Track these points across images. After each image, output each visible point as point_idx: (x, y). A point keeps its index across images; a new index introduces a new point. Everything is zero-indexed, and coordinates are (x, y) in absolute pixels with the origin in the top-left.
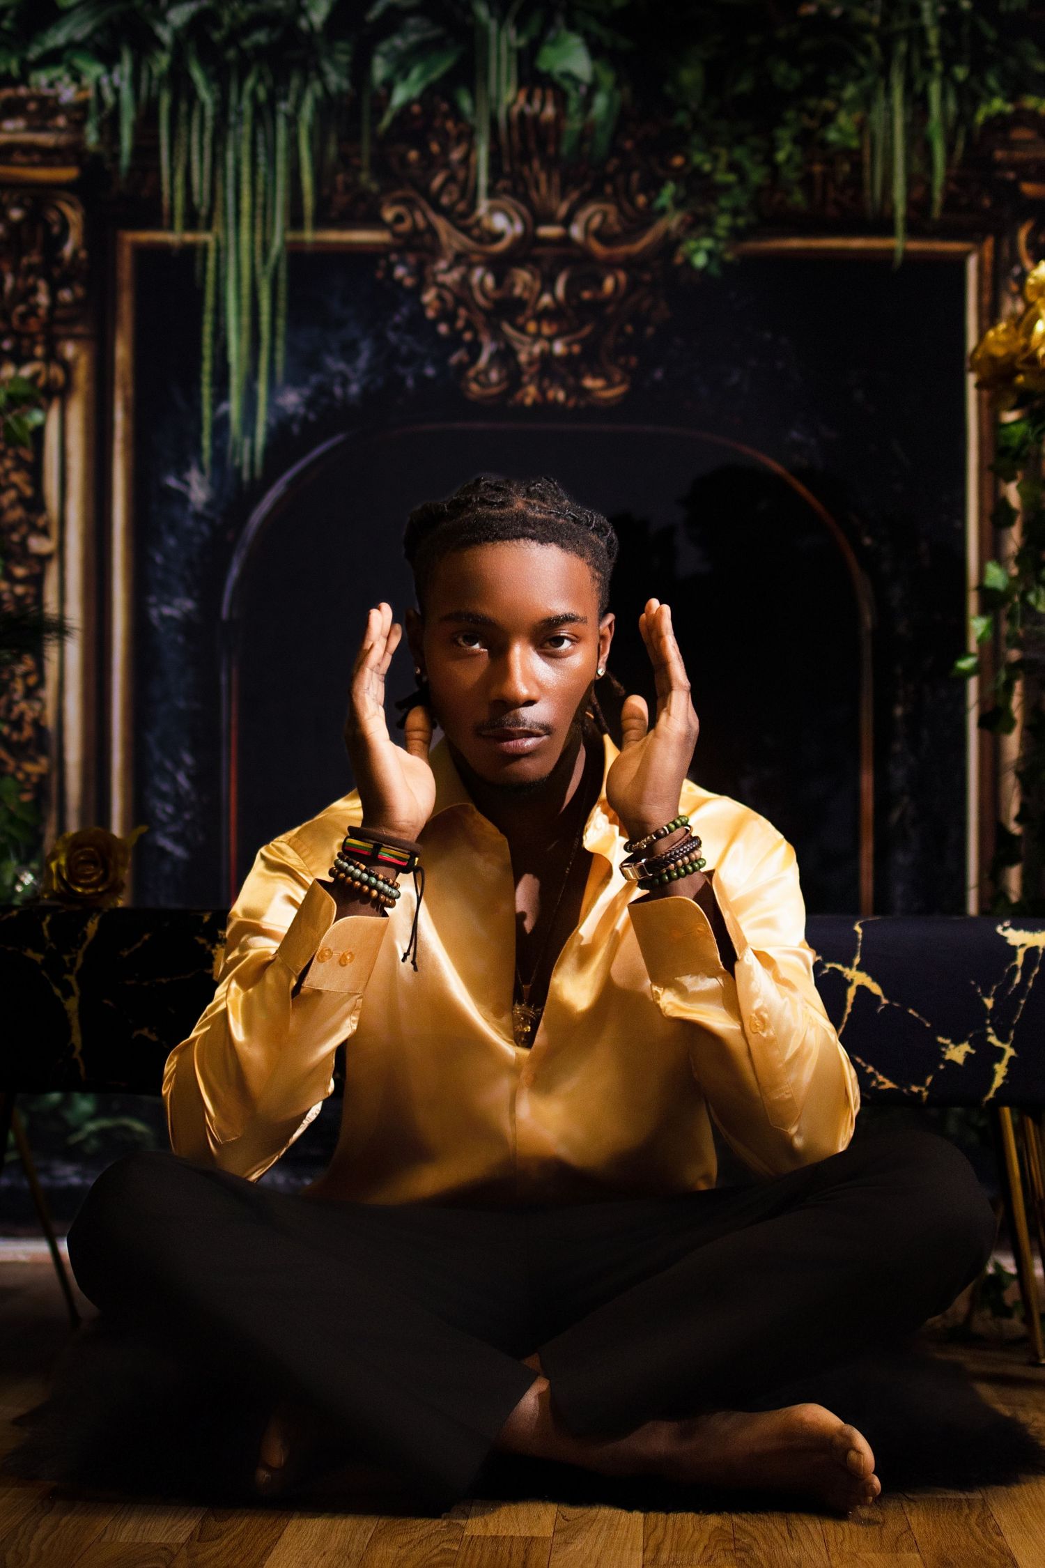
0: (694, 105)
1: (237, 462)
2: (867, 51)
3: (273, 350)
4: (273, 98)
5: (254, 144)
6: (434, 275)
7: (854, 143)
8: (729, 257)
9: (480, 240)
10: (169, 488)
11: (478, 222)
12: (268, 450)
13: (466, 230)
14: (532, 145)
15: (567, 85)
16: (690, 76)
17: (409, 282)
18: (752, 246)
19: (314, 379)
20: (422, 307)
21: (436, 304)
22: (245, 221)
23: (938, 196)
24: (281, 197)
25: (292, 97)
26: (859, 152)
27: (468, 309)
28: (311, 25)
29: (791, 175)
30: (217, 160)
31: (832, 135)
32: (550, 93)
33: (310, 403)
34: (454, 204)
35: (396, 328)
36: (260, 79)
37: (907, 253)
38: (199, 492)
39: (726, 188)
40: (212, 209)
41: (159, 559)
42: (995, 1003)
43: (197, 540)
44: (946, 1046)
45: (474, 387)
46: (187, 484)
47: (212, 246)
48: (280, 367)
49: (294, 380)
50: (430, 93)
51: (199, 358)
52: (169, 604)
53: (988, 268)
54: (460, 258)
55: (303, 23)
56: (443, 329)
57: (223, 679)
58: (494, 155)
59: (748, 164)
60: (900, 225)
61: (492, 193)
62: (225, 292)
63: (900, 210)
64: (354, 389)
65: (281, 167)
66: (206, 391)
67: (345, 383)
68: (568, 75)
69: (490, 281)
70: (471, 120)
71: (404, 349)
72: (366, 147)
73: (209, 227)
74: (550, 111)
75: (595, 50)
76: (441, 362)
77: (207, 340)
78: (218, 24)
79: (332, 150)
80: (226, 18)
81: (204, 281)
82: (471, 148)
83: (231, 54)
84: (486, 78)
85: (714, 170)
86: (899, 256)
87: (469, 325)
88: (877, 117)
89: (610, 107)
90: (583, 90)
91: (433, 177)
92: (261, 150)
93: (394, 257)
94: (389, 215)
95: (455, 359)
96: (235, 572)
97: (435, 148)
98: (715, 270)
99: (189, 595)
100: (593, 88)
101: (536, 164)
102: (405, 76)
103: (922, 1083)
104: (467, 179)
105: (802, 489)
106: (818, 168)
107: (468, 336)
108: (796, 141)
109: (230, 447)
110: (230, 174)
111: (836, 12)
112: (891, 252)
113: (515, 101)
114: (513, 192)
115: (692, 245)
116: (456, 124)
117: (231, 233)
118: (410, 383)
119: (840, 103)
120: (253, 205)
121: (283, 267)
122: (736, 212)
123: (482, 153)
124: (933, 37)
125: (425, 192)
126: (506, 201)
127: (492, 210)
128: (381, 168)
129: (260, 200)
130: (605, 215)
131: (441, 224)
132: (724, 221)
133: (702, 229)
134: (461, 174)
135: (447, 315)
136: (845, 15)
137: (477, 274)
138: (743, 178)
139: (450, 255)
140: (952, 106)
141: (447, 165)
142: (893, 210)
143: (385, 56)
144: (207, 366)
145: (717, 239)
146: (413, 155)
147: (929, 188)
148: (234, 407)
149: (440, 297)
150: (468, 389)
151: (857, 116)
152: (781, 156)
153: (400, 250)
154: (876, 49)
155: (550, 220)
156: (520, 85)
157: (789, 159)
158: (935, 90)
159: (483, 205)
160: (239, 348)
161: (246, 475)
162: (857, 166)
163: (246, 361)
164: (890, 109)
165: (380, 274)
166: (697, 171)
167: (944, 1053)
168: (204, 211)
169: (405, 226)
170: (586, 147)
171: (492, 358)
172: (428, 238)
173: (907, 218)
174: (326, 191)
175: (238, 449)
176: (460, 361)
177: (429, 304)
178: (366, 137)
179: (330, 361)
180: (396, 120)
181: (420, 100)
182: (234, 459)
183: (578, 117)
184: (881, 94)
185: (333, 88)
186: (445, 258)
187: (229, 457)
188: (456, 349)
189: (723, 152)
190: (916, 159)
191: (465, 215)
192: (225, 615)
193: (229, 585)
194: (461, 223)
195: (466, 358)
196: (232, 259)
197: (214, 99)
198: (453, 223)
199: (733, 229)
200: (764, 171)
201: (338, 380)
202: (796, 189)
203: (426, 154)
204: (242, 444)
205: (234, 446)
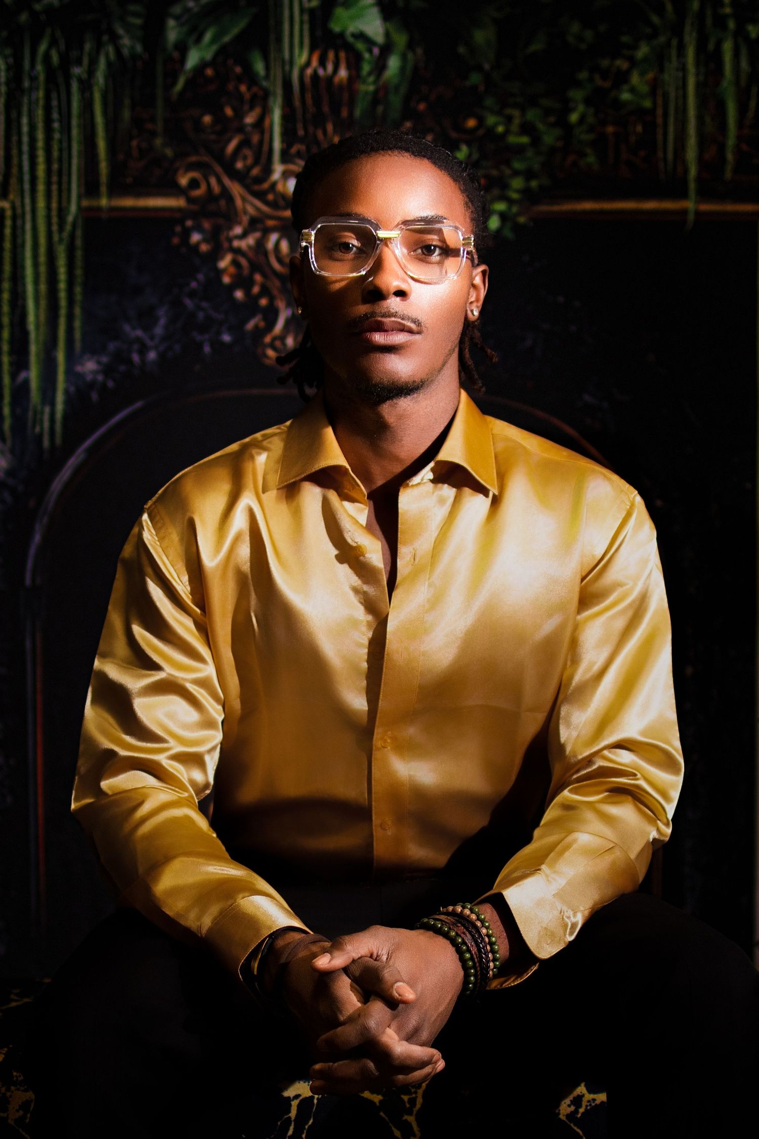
0: (487, 67)
2: (660, 10)
3: (70, 317)
4: (66, 63)
5: (48, 109)
6: (230, 240)
7: (647, 104)
8: (522, 220)
9: (274, 205)
11: (274, 185)
12: (66, 417)
13: (260, 196)
14: (326, 109)
15: (360, 46)
16: (483, 36)
17: (204, 248)
18: (544, 208)
19: (112, 346)
20: (219, 273)
21: (232, 270)
22: (41, 188)
23: (730, 156)
24: (76, 163)
25: (86, 61)
26: (653, 111)
27: (264, 275)
29: (585, 136)
30: (12, 125)
31: (626, 96)
32: (342, 55)
33: (108, 370)
34: (249, 169)
35: (192, 294)
36: (53, 43)
37: (698, 213)
39: (519, 150)
40: (7, 177)
45: (271, 353)
47: (9, 213)
48: (78, 335)
49: (91, 349)
50: (223, 52)
54: (255, 224)
56: (239, 294)
57: (28, 644)
58: (288, 119)
59: (541, 127)
60: (692, 186)
61: (286, 157)
62: (23, 259)
63: (693, 172)
64: (152, 355)
65: (75, 132)
66: (5, 360)
67: (143, 350)
68: (361, 36)
69: (284, 246)
70: (265, 84)
71: (201, 315)
72: (160, 111)
74: (343, 73)
75: (388, 12)
76: (237, 329)
77: (5, 308)
79: (127, 114)
82: (266, 112)
83: (24, 17)
84: (279, 40)
85: (507, 132)
86: (691, 217)
87: (265, 291)
88: (669, 77)
89: (402, 69)
90: (376, 51)
91: (229, 140)
92: (55, 116)
93: (189, 223)
94: (184, 181)
95: (250, 325)
96: (37, 538)
97: (229, 112)
98: (508, 233)
100: (386, 49)
101: (330, 127)
102: (198, 40)
104: (261, 142)
106: (610, 129)
107: (264, 302)
108: (588, 101)
109: (30, 415)
110: (25, 139)
112: (684, 212)
113: (308, 64)
116: (249, 89)
117: (27, 201)
118: (207, 349)
119: (632, 60)
120: (49, 171)
121: (79, 233)
122: (529, 175)
123: (277, 115)
125: (219, 157)
127: (285, 175)
128: (175, 132)
129: (55, 166)
131: (236, 189)
132: (517, 183)
133: (496, 192)
134: (255, 139)
135: (243, 281)
137: (273, 238)
138: (536, 141)
139: (245, 219)
140: (744, 64)
141: (241, 129)
142: (686, 171)
143: (177, 18)
144: (6, 334)
145: (510, 201)
146: (207, 119)
147: (722, 147)
148: (33, 374)
149: (235, 263)
150: (266, 356)
151: (650, 76)
152: (574, 117)
153: (194, 216)
154: (670, 8)
156: (313, 48)
157: (582, 119)
158: (728, 47)
159: (278, 169)
160: (37, 316)
161: (46, 443)
162: (650, 127)
163: (43, 330)
164: (683, 69)
165: (176, 241)
166: (491, 131)
169: (199, 192)
170: (380, 109)
171: (288, 323)
172: (223, 203)
173: (699, 179)
174: (121, 157)
175: (38, 417)
176: (256, 327)
177: (224, 271)
178: (160, 103)
179: (127, 328)
180: (189, 83)
181: (213, 63)
182: (34, 426)
183: (371, 79)
184: (674, 53)
185: (126, 52)
186: (240, 223)
187: (30, 424)
188: (252, 315)
189: (516, 113)
190: (708, 119)
191: (259, 180)
192: (28, 581)
193: (32, 551)
194: (256, 188)
195: (262, 324)
196: (28, 226)
197: (7, 63)
198: (247, 188)
199: (526, 192)
200: (558, 132)
201: (136, 347)
202: (589, 151)
203: (219, 117)
204: (42, 413)
205: (35, 415)
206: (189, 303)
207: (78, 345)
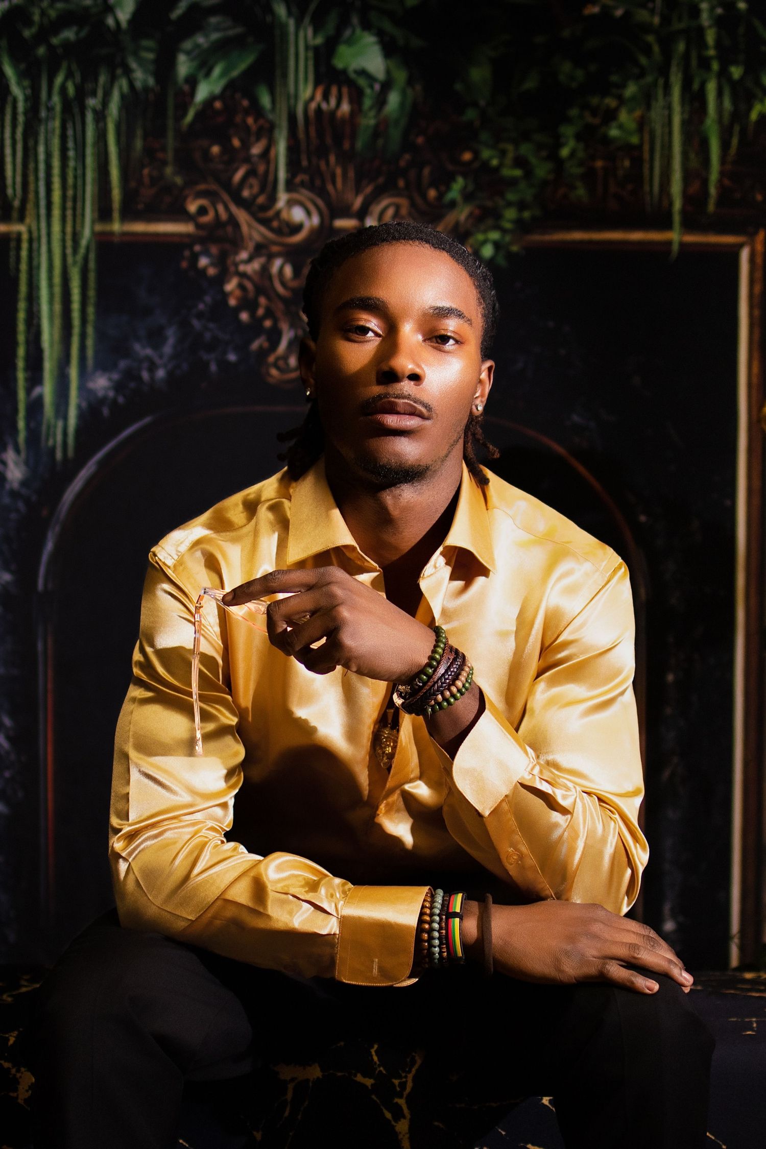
0: (482, 103)
1: (51, 443)
2: (648, 51)
3: (83, 336)
4: (82, 94)
5: (64, 138)
6: (236, 265)
7: (635, 140)
8: (515, 248)
9: (278, 232)
11: (278, 213)
12: (78, 431)
13: (265, 222)
14: (329, 140)
15: (362, 82)
16: (479, 74)
17: (212, 271)
18: (537, 238)
19: (123, 364)
20: (225, 296)
21: (238, 293)
22: (56, 212)
23: (713, 191)
24: (90, 190)
25: (100, 93)
26: (640, 147)
27: (269, 298)
28: (118, 23)
29: (575, 170)
30: (29, 153)
31: (614, 132)
32: (345, 90)
33: (118, 387)
34: (255, 197)
35: (200, 316)
36: (69, 75)
37: (682, 245)
38: (15, 471)
39: (513, 182)
40: (24, 201)
43: (13, 516)
45: (274, 372)
47: (25, 237)
48: (90, 353)
49: (103, 366)
50: (231, 87)
51: (15, 344)
53: (759, 260)
54: (260, 249)
55: (110, 21)
56: (244, 316)
57: (40, 646)
58: (293, 150)
59: (533, 160)
60: (677, 218)
61: (290, 186)
62: (38, 281)
63: (677, 205)
64: (161, 373)
65: (89, 160)
66: (21, 376)
67: (152, 368)
68: (363, 73)
69: (288, 271)
70: (270, 116)
71: (208, 336)
72: (171, 141)
73: (21, 219)
74: (345, 107)
75: (389, 49)
76: (243, 349)
77: (21, 327)
78: (29, 23)
79: (139, 144)
80: (36, 18)
81: (18, 270)
82: (271, 143)
83: (41, 51)
84: (285, 75)
85: (501, 165)
86: (675, 248)
87: (269, 313)
88: (656, 114)
89: (402, 104)
90: (377, 87)
91: (236, 170)
92: (71, 144)
93: (197, 248)
94: (192, 208)
95: (255, 345)
96: (49, 546)
97: (236, 143)
98: (501, 261)
99: (7, 567)
100: (387, 86)
101: (332, 159)
102: (208, 74)
104: (267, 172)
105: (581, 469)
106: (599, 164)
107: (268, 323)
108: (578, 137)
109: (44, 428)
110: (42, 167)
111: (619, 13)
112: (669, 243)
113: (312, 98)
114: (310, 186)
115: (480, 237)
116: (256, 121)
117: (43, 225)
118: (213, 367)
119: (621, 100)
120: (64, 197)
121: (92, 256)
122: (522, 206)
123: (281, 147)
124: (710, 37)
125: (227, 185)
126: (304, 194)
127: (291, 203)
128: (185, 163)
129: (70, 193)
130: (398, 207)
131: (242, 216)
132: (511, 214)
133: (490, 222)
134: (261, 168)
135: (249, 304)
136: (627, 15)
137: (277, 263)
138: (529, 173)
139: (251, 246)
140: (727, 104)
141: (247, 159)
142: (671, 204)
143: (188, 53)
144: (21, 351)
145: (504, 231)
146: (215, 149)
147: (705, 182)
148: (47, 390)
149: (241, 286)
150: (268, 374)
151: (638, 113)
152: (565, 152)
153: (202, 241)
154: (656, 49)
155: (345, 212)
156: (317, 84)
157: (573, 154)
158: (711, 87)
159: (283, 198)
160: (51, 335)
161: (59, 455)
162: (637, 162)
163: (57, 347)
164: (669, 107)
165: (184, 264)
166: (485, 166)
168: (17, 203)
169: (207, 219)
170: (380, 142)
171: (291, 344)
172: (230, 229)
173: (684, 212)
174: (133, 184)
175: (52, 430)
176: (261, 347)
177: (231, 293)
178: (170, 134)
179: (137, 347)
180: (199, 115)
181: (222, 96)
182: (47, 439)
183: (372, 113)
184: (660, 92)
185: (138, 85)
186: (246, 248)
187: (43, 438)
188: (257, 336)
189: (510, 147)
190: (692, 156)
191: (265, 208)
192: (40, 587)
193: (44, 558)
194: (261, 215)
195: (266, 345)
196: (44, 249)
197: (25, 94)
198: (253, 215)
199: (519, 222)
200: (549, 166)
201: (145, 365)
202: (579, 184)
203: (227, 148)
204: (55, 427)
205: (49, 427)
206: (196, 323)
207: (90, 362)
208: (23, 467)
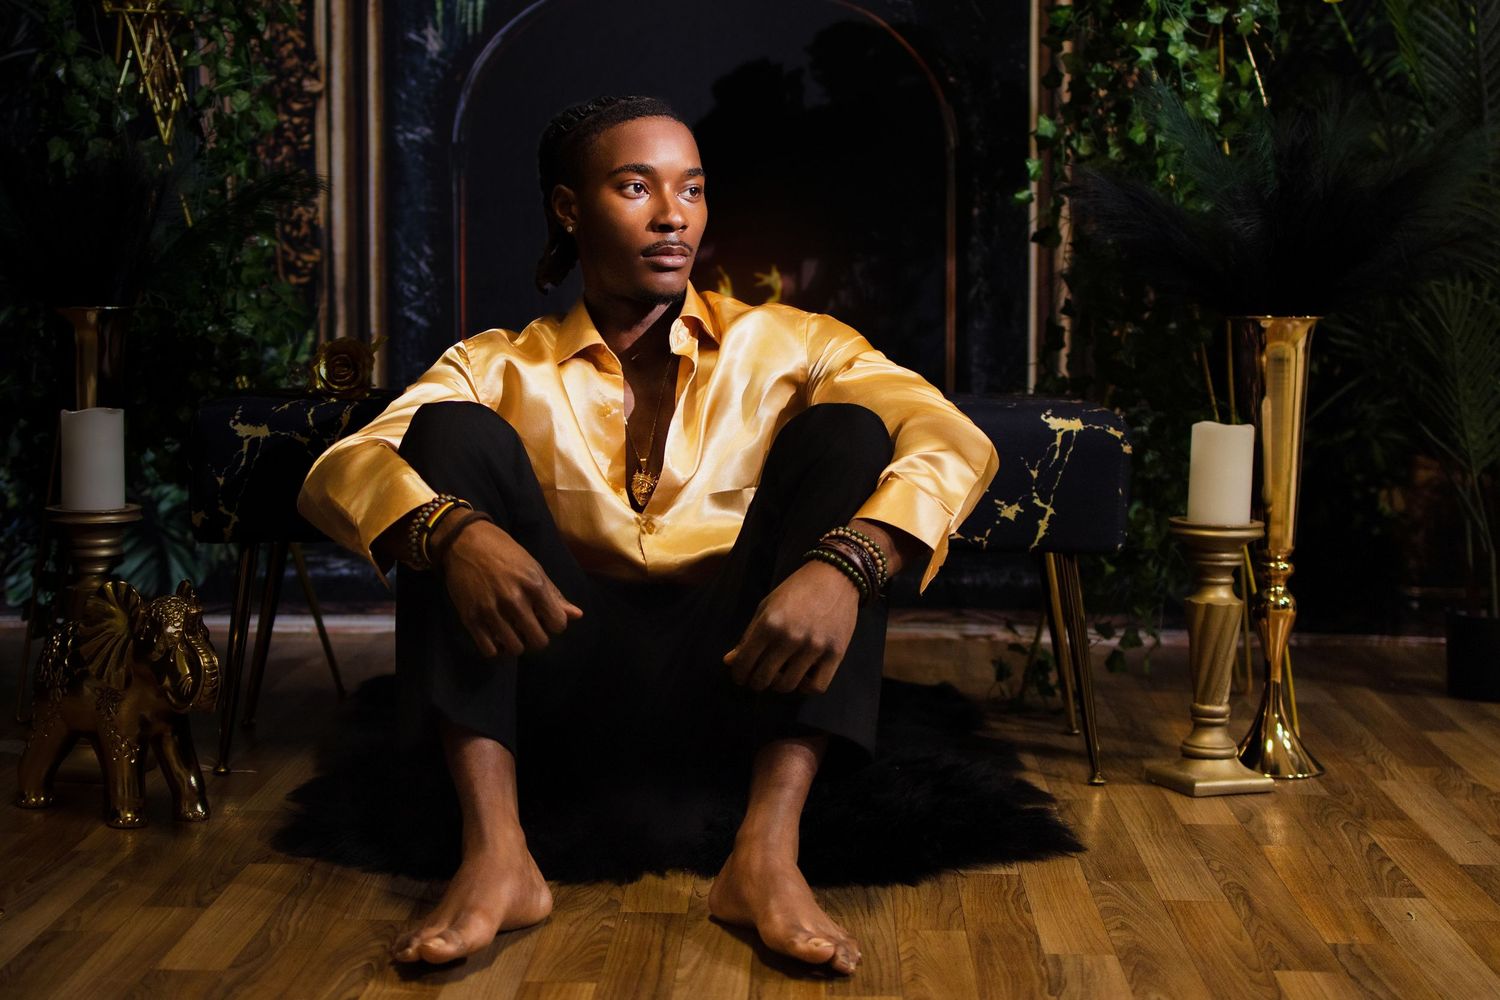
1: (463, 20)
10: (411, 41)
12: (486, 11)
38: (434, 46)
41: (404, 96)
42: (1038, 474)
43: (433, 81)
44: (1001, 506)
46: (425, 38)
52: (412, 132)
57: (455, 189)
96: (462, 105)
99: (427, 124)
103: (983, 536)
109: (458, 8)
161: (470, 31)
167: (1000, 512)
175: (464, 10)
182: (460, 18)
187: (457, 17)
192: (455, 139)
193: (458, 116)
204: (467, 7)
205: (461, 8)
208: (440, 40)
